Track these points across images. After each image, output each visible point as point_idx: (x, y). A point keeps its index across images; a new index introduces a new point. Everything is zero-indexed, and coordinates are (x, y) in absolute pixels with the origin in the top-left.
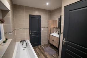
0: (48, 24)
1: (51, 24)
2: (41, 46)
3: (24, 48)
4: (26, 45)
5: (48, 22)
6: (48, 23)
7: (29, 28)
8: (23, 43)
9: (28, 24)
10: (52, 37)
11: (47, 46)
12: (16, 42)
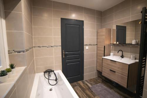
0: (97, 39)
1: (104, 37)
2: (83, 83)
3: (51, 87)
4: (56, 80)
5: (97, 33)
6: (97, 36)
7: (60, 45)
8: (49, 76)
9: (59, 37)
10: (110, 63)
11: (96, 83)
12: (35, 73)
